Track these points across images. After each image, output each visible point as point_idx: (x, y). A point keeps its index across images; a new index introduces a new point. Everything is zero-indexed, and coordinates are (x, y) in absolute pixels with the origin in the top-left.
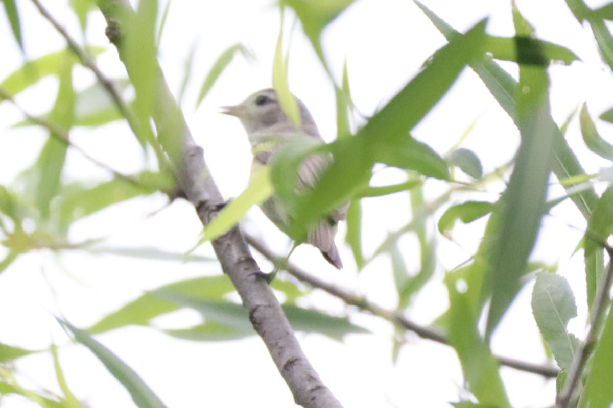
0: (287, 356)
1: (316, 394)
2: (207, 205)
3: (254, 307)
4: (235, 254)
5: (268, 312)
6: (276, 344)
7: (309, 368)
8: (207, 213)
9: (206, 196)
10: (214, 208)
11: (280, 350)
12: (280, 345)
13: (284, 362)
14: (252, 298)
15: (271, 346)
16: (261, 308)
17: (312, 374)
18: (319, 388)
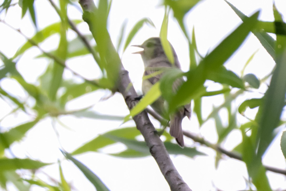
0: (167, 169)
1: (181, 186)
2: (130, 98)
3: (152, 146)
4: (143, 121)
5: (158, 148)
6: (162, 163)
7: (177, 174)
8: (130, 102)
9: (130, 94)
10: (133, 99)
11: (164, 166)
12: (164, 163)
13: (166, 171)
14: (151, 142)
15: (160, 164)
16: (155, 146)
17: (179, 177)
18: (182, 184)
